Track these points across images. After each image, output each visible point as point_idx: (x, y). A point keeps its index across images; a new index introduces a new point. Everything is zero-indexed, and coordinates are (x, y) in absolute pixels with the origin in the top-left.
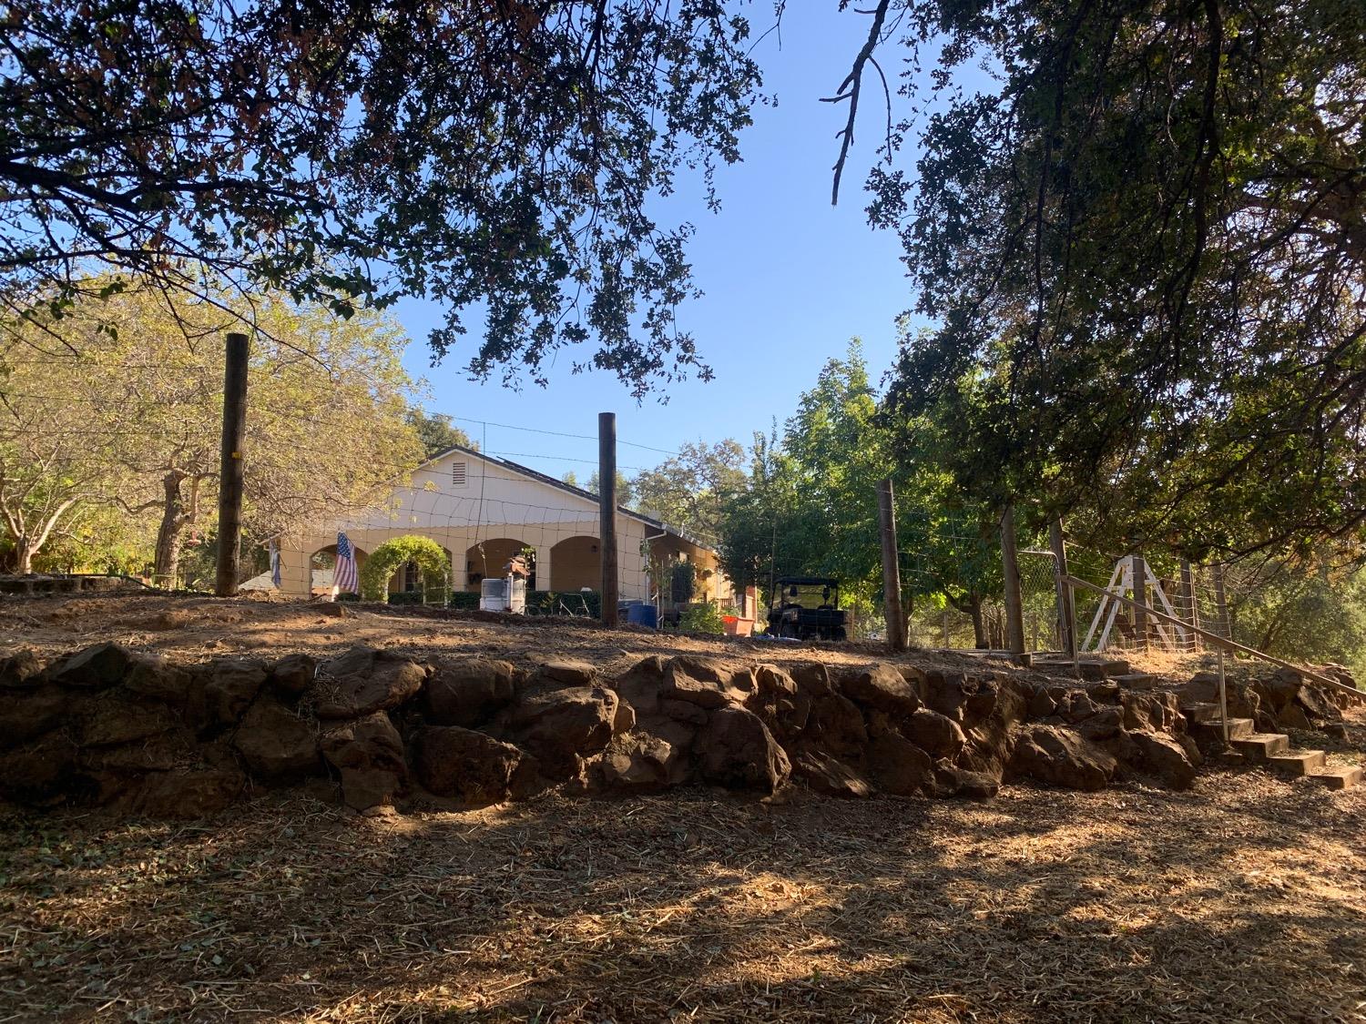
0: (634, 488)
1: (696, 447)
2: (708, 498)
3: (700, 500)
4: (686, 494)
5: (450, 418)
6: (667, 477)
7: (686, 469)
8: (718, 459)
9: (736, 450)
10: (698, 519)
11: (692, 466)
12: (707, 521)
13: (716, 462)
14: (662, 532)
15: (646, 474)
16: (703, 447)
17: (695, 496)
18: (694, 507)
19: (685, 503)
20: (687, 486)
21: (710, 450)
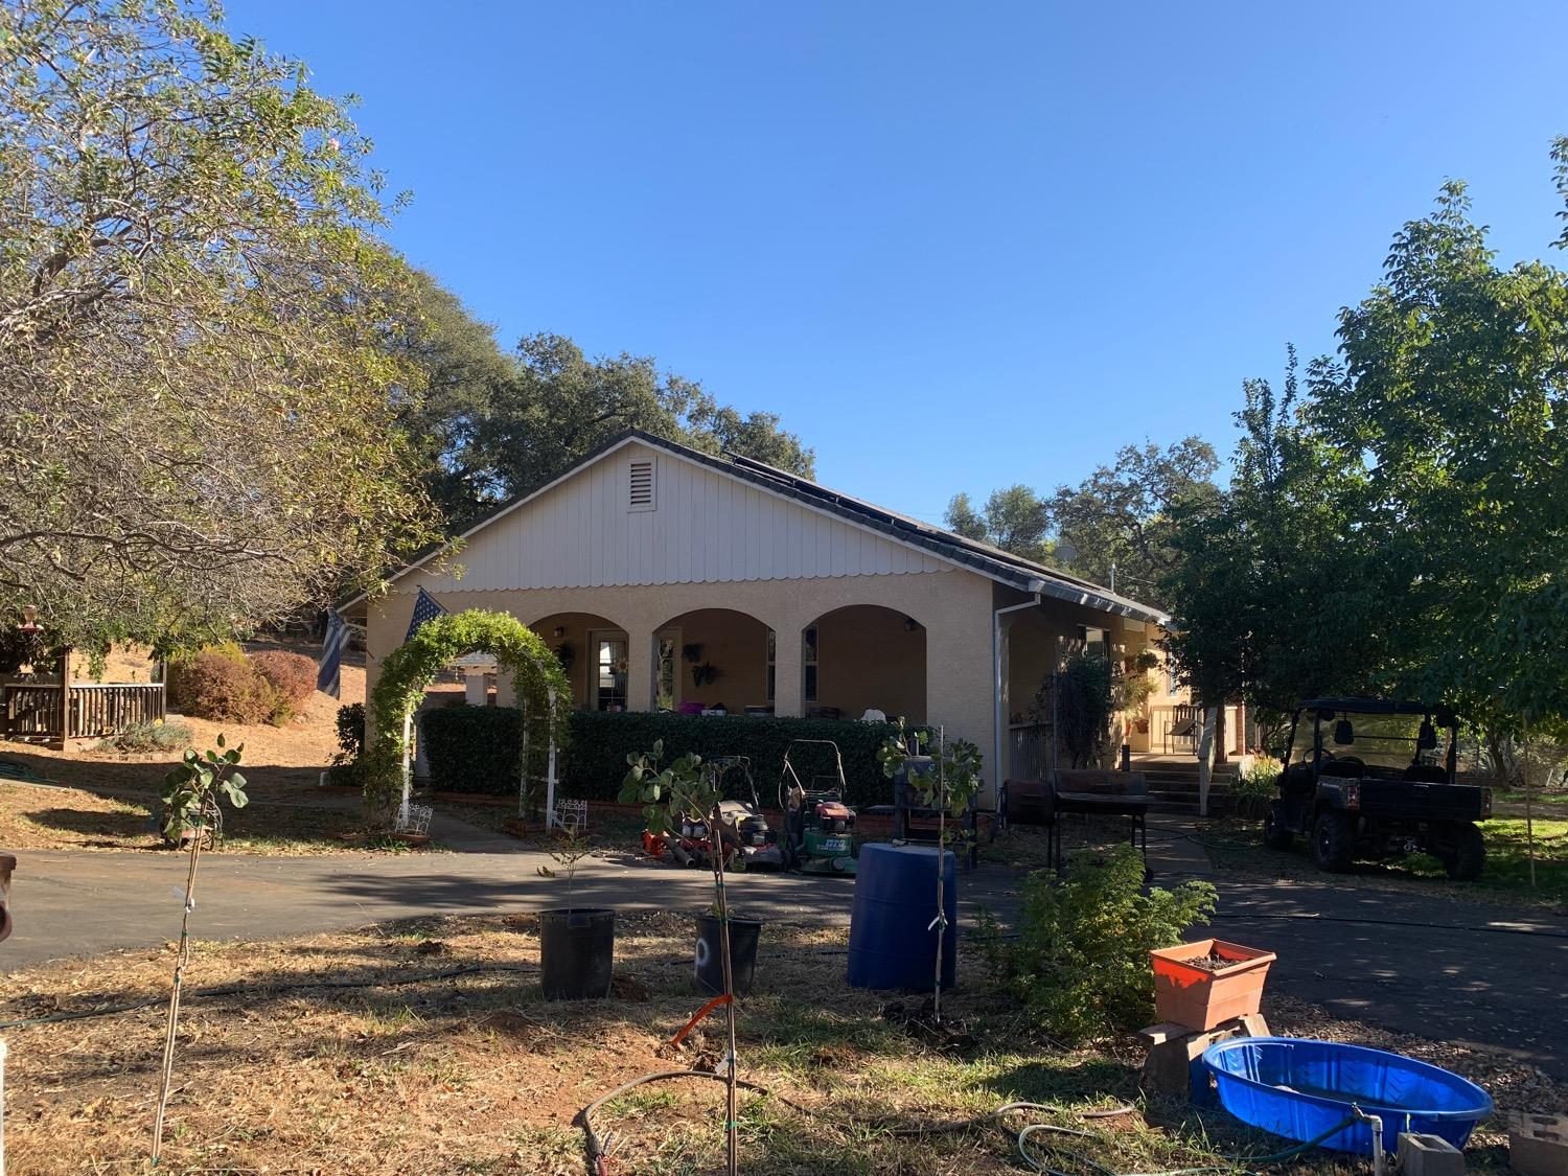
0: (1050, 514)
1: (1142, 451)
2: (1161, 525)
3: (1149, 528)
4: (1129, 520)
5: (774, 420)
6: (1098, 495)
7: (1127, 484)
8: (1177, 468)
9: (1204, 452)
10: (1147, 556)
11: (1137, 478)
12: (1160, 557)
13: (1173, 472)
14: (1031, 596)
15: (1067, 493)
16: (1153, 451)
17: (1143, 522)
18: (1139, 539)
19: (1127, 534)
20: (1130, 508)
21: (1163, 454)
